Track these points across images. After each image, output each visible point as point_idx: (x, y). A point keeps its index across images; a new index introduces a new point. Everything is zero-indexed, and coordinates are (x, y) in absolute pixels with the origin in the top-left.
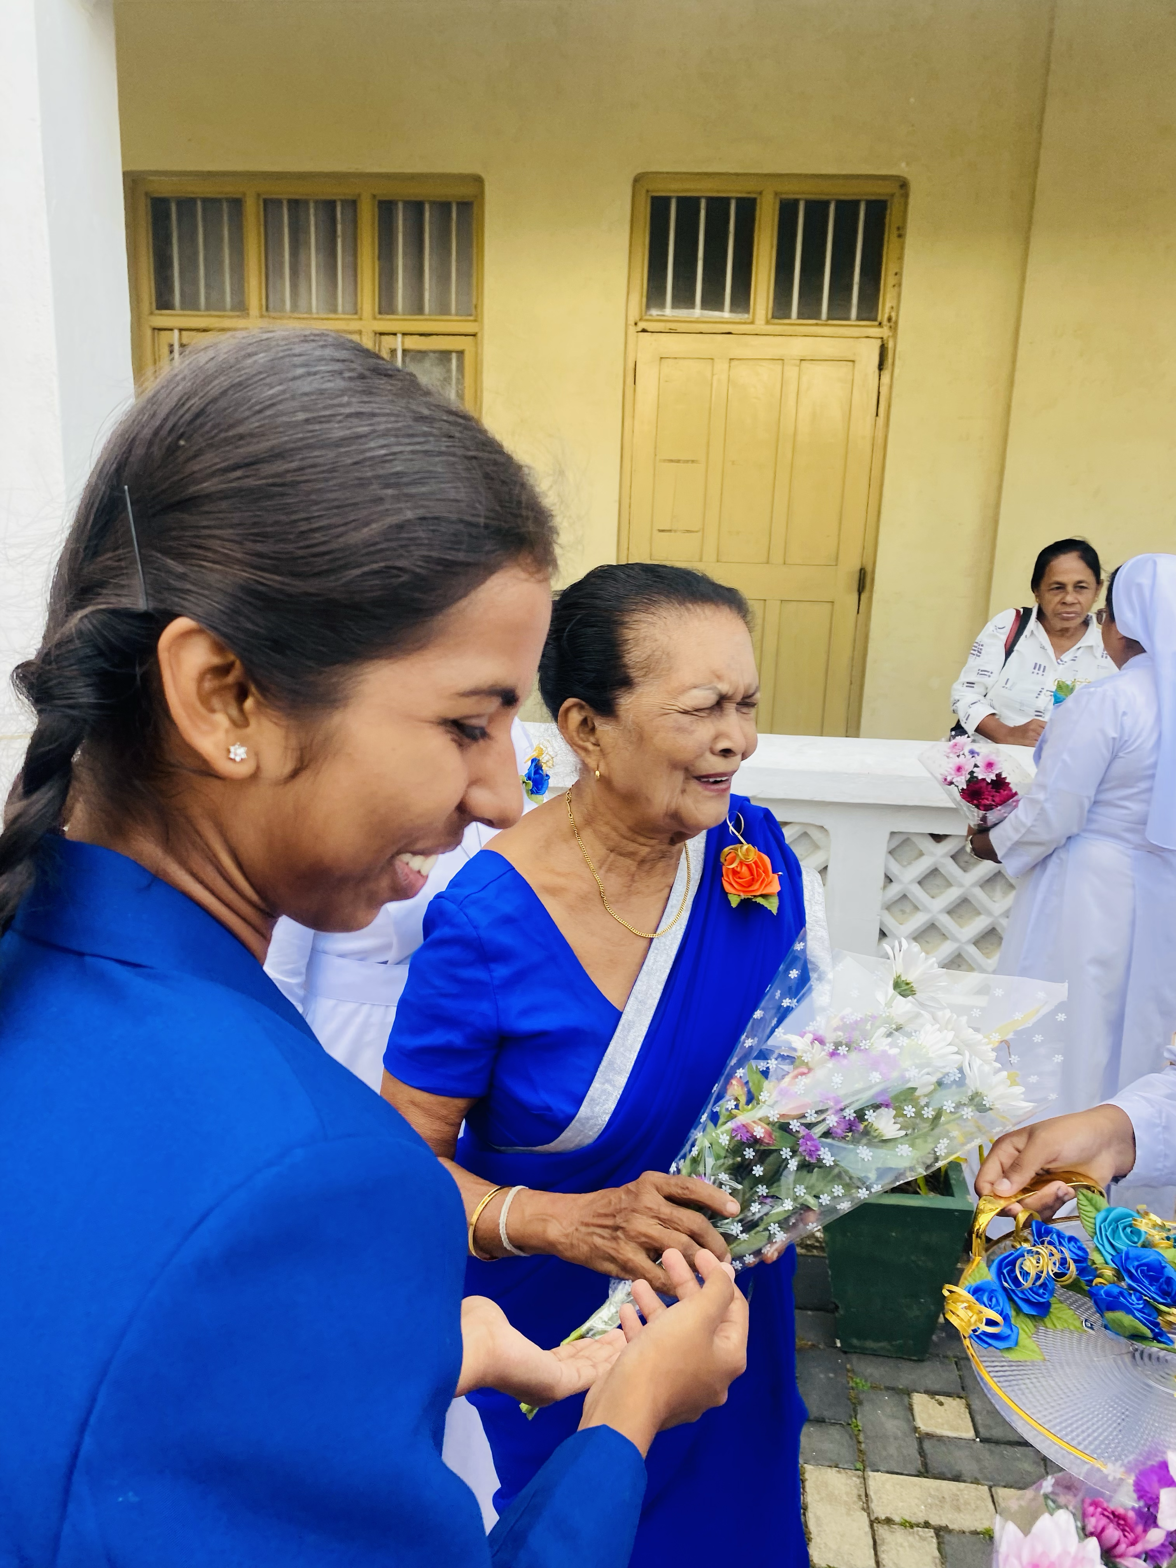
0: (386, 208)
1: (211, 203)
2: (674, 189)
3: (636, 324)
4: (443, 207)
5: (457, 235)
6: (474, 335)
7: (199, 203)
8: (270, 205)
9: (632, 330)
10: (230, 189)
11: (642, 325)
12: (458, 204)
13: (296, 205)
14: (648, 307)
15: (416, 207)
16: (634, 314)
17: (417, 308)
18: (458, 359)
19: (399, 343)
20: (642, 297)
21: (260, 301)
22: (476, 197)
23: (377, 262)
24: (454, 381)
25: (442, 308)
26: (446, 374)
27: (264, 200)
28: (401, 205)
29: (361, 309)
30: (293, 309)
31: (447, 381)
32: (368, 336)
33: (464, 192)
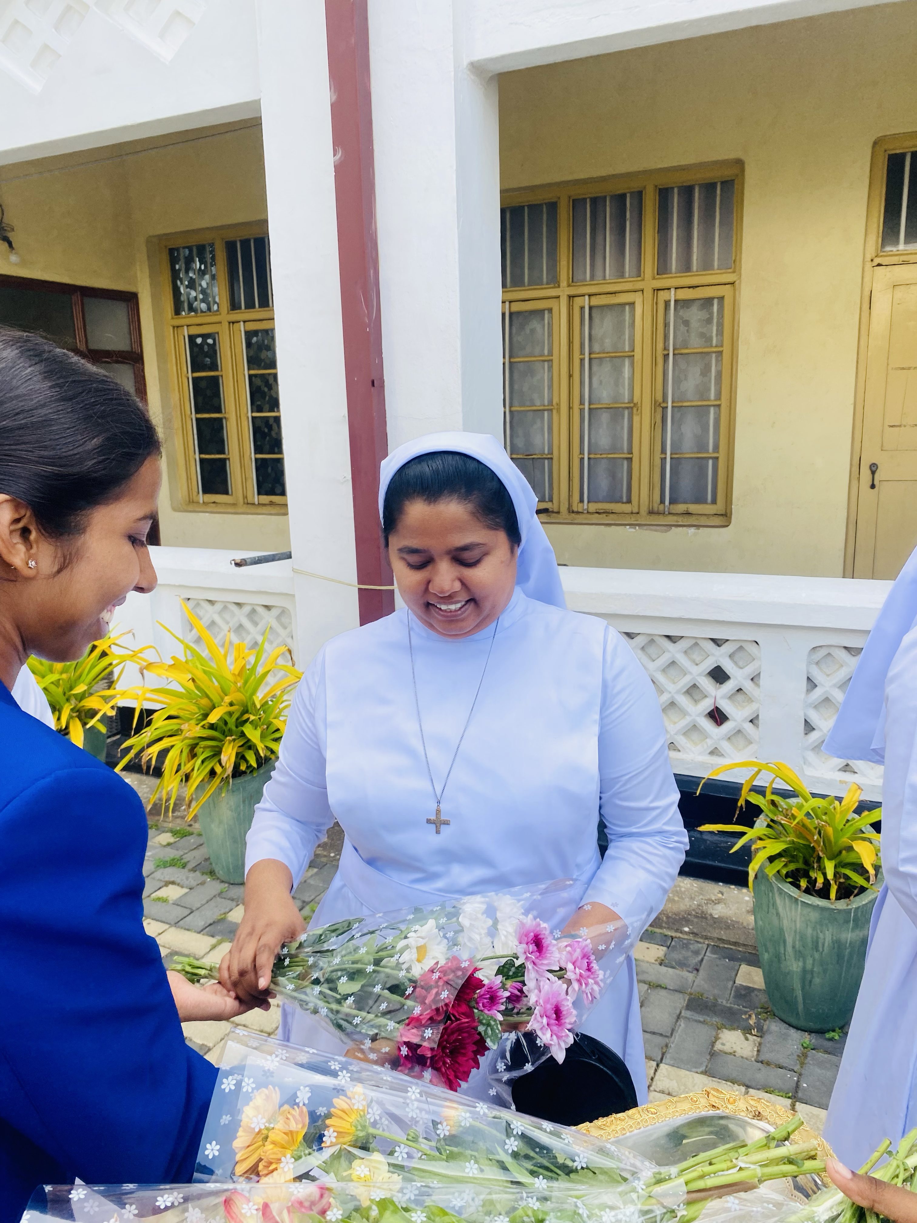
0: (664, 194)
1: (534, 208)
2: (907, 146)
3: (872, 260)
4: (709, 188)
5: (720, 208)
6: (733, 284)
7: (526, 208)
8: (577, 204)
9: (869, 265)
10: (547, 196)
11: (877, 261)
12: (722, 183)
13: (597, 202)
14: (883, 245)
15: (687, 191)
16: (871, 251)
17: (686, 267)
18: (719, 304)
19: (672, 296)
20: (878, 237)
21: (568, 274)
22: (737, 175)
23: (656, 235)
24: (715, 320)
25: (707, 265)
26: (708, 316)
27: (573, 200)
28: (676, 190)
29: (644, 272)
30: (592, 277)
31: (709, 321)
32: (648, 293)
33: (727, 173)
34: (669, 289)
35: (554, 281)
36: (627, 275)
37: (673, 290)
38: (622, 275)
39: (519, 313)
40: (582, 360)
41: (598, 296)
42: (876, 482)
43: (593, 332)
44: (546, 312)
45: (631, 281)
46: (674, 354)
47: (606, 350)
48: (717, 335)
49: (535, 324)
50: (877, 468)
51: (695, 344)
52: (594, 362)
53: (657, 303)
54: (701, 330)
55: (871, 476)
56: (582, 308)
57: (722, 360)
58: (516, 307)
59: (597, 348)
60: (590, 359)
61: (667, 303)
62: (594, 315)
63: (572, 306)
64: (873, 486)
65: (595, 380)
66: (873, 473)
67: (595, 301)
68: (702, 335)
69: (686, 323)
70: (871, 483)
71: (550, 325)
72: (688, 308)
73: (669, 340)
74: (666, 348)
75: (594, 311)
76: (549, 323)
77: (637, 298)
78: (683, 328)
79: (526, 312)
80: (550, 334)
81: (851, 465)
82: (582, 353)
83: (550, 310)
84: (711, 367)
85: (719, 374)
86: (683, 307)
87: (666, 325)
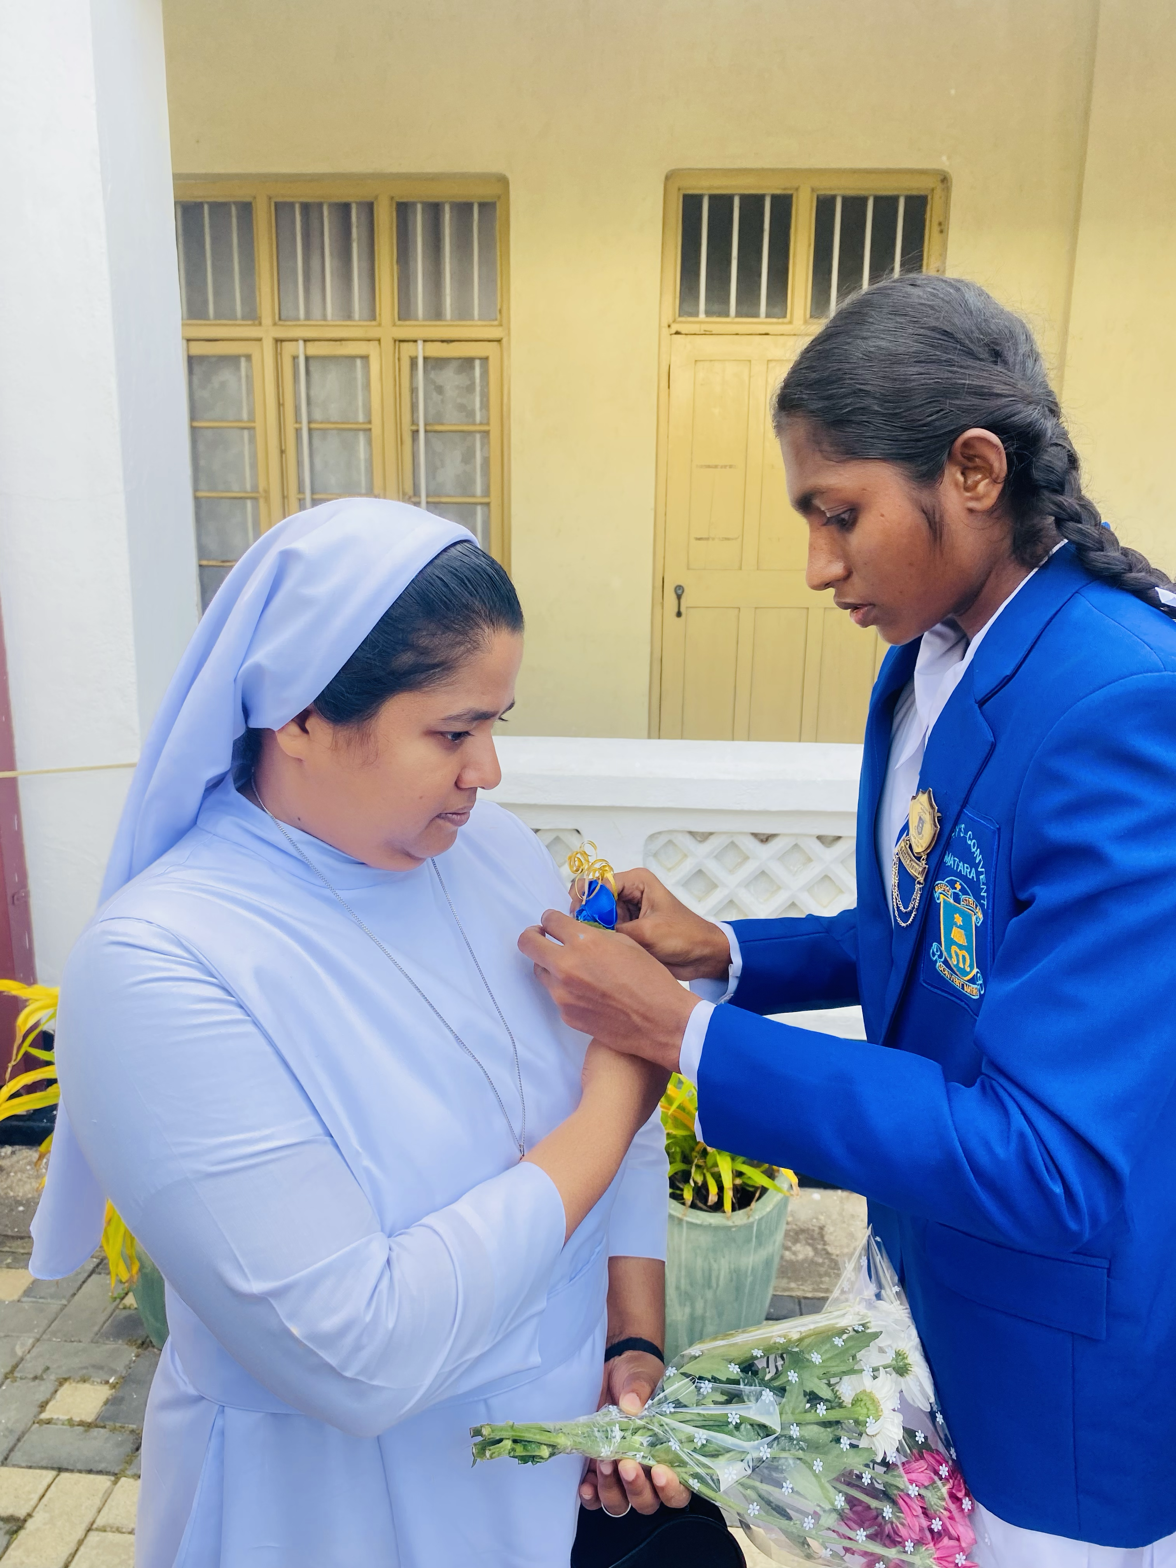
0: (403, 210)
1: (219, 208)
2: (706, 187)
3: (669, 326)
4: (463, 209)
5: (479, 239)
6: (499, 341)
7: (206, 207)
8: (282, 209)
9: (665, 331)
10: (242, 194)
11: (675, 328)
12: (480, 204)
13: (309, 210)
14: (681, 308)
15: (434, 209)
16: (667, 315)
17: (437, 313)
18: (481, 366)
19: (420, 350)
20: (675, 298)
21: (273, 309)
22: (499, 197)
23: (395, 267)
24: (478, 389)
25: (463, 313)
26: (469, 383)
27: (276, 204)
28: (419, 207)
29: (380, 315)
30: (308, 317)
31: (470, 388)
32: (387, 344)
33: (486, 192)
34: (415, 341)
35: (252, 316)
36: (357, 316)
37: (420, 343)
38: (349, 317)
39: (202, 358)
40: (298, 431)
41: (316, 343)
42: (683, 610)
43: (312, 393)
44: (243, 360)
45: (360, 326)
46: (426, 431)
47: (332, 419)
48: (481, 409)
49: (226, 375)
50: (683, 592)
51: (453, 421)
52: (316, 434)
53: (399, 359)
54: (459, 400)
55: (676, 602)
56: (295, 358)
57: (489, 443)
58: (198, 349)
59: (318, 415)
60: (310, 430)
61: (413, 361)
62: (312, 369)
63: (281, 354)
64: (679, 614)
65: (318, 461)
66: (679, 597)
67: (314, 349)
68: (462, 408)
69: (440, 390)
70: (676, 610)
71: (249, 378)
72: (441, 369)
73: (418, 410)
74: (414, 422)
75: (312, 363)
76: (247, 377)
77: (371, 349)
78: (435, 396)
79: (214, 356)
80: (250, 391)
81: (654, 588)
82: (298, 420)
83: (248, 357)
84: (474, 452)
85: (486, 462)
86: (433, 368)
87: (413, 390)
